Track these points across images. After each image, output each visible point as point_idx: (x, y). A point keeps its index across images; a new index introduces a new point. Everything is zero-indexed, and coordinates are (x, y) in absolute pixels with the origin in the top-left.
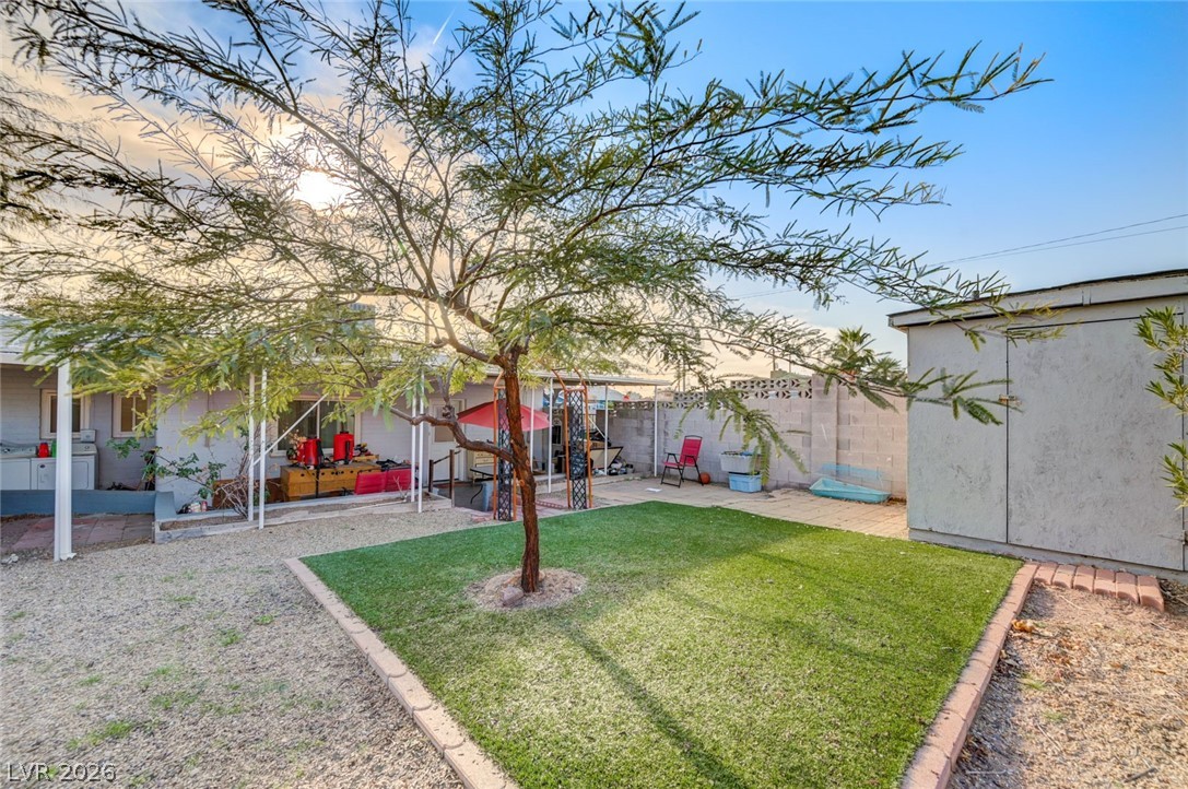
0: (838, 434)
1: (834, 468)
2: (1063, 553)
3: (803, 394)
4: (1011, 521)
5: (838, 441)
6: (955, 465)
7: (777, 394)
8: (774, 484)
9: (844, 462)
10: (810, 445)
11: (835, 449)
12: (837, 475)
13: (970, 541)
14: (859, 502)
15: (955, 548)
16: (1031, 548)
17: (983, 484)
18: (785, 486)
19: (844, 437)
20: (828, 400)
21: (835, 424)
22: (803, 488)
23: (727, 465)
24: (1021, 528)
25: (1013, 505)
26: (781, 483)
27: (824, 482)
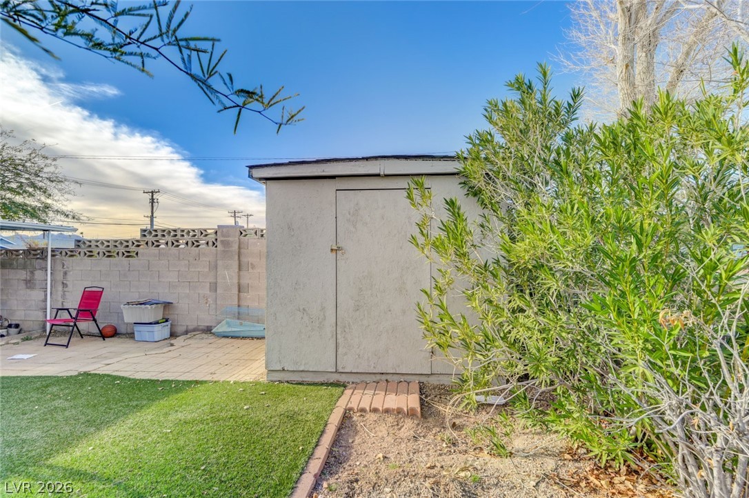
0: (239, 279)
1: (236, 309)
2: (370, 373)
3: (211, 244)
4: (339, 352)
5: (239, 285)
6: (301, 308)
7: (187, 243)
8: (184, 329)
9: (243, 303)
10: (216, 291)
11: (237, 292)
12: (239, 316)
13: (311, 374)
14: (252, 338)
15: (300, 384)
16: (351, 373)
17: (320, 323)
18: (194, 330)
19: (244, 282)
20: (231, 249)
21: (237, 270)
22: (208, 330)
23: (130, 316)
24: (345, 357)
25: (340, 340)
26: (191, 328)
27: (228, 323)
